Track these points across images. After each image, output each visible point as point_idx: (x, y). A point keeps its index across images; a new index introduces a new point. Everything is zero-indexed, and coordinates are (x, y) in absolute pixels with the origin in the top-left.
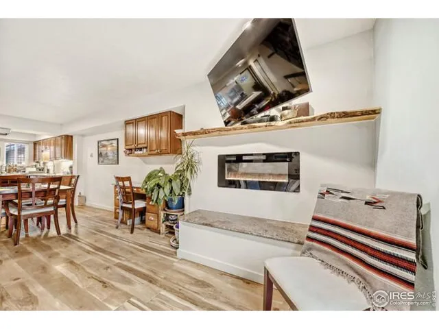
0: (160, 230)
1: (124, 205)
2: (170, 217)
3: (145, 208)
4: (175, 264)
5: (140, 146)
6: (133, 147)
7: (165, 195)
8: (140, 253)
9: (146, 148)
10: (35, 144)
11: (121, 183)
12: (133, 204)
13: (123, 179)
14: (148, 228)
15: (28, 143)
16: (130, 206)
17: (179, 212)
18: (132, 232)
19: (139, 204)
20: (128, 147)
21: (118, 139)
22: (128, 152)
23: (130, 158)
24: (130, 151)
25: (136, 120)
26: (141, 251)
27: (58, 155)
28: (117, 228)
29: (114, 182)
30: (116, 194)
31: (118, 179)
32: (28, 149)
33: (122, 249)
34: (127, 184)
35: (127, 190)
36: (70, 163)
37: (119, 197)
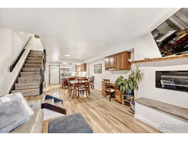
0: (122, 103)
1: (106, 90)
2: (127, 98)
3: (115, 92)
4: (134, 121)
5: (111, 67)
6: (108, 67)
7: (126, 89)
8: (116, 111)
9: (114, 67)
10: (76, 66)
11: (106, 82)
12: (110, 90)
13: (107, 80)
14: (116, 101)
15: (74, 66)
16: (109, 91)
17: (131, 96)
18: (110, 101)
19: (112, 90)
20: (106, 67)
21: (101, 64)
22: (106, 69)
23: (108, 71)
24: (107, 69)
25: (109, 56)
26: (117, 111)
27: (82, 70)
28: (104, 98)
29: (103, 81)
30: (103, 85)
31: (105, 80)
32: (74, 68)
33: (109, 108)
34: (108, 82)
35: (108, 85)
36: (85, 73)
37: (104, 87)
